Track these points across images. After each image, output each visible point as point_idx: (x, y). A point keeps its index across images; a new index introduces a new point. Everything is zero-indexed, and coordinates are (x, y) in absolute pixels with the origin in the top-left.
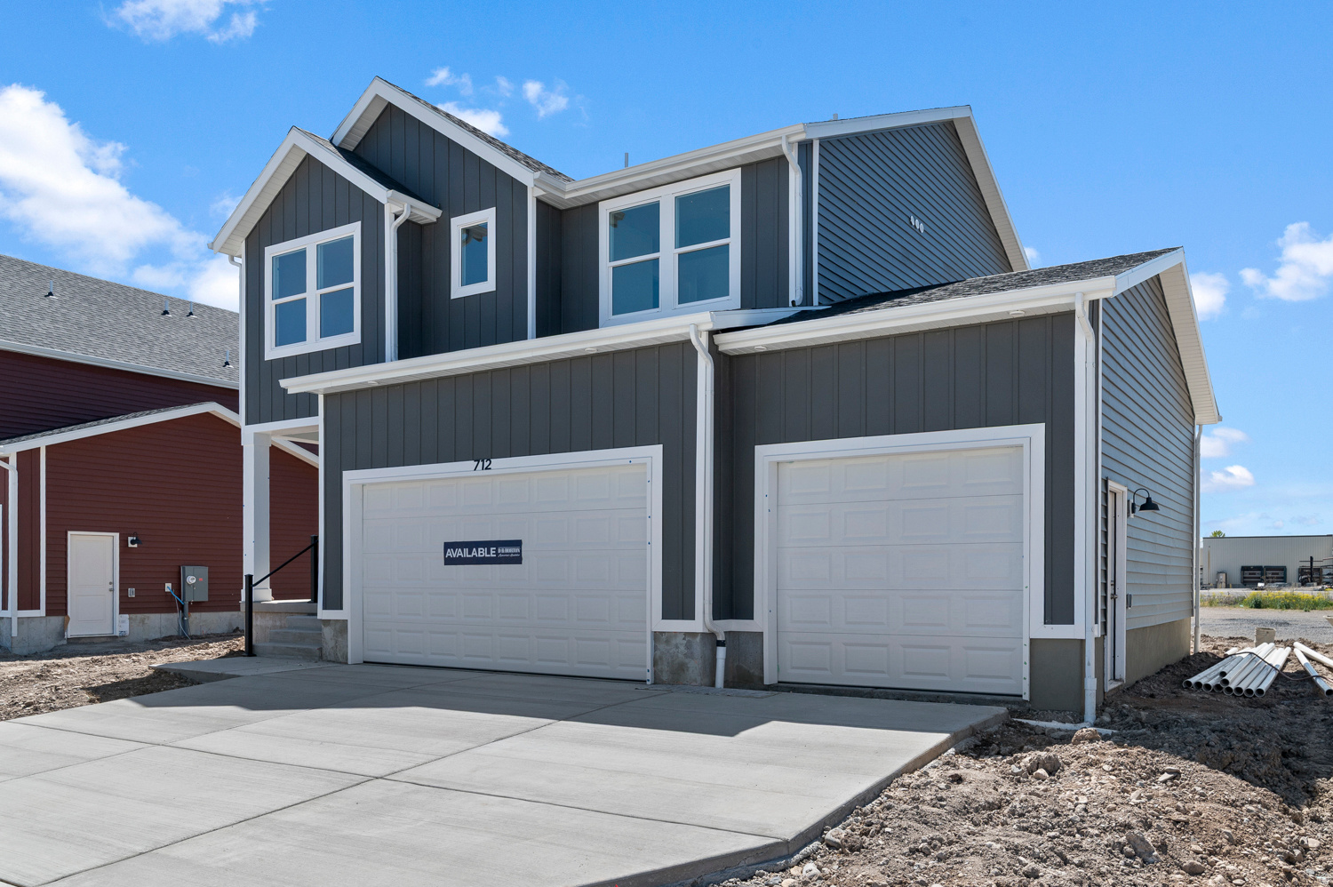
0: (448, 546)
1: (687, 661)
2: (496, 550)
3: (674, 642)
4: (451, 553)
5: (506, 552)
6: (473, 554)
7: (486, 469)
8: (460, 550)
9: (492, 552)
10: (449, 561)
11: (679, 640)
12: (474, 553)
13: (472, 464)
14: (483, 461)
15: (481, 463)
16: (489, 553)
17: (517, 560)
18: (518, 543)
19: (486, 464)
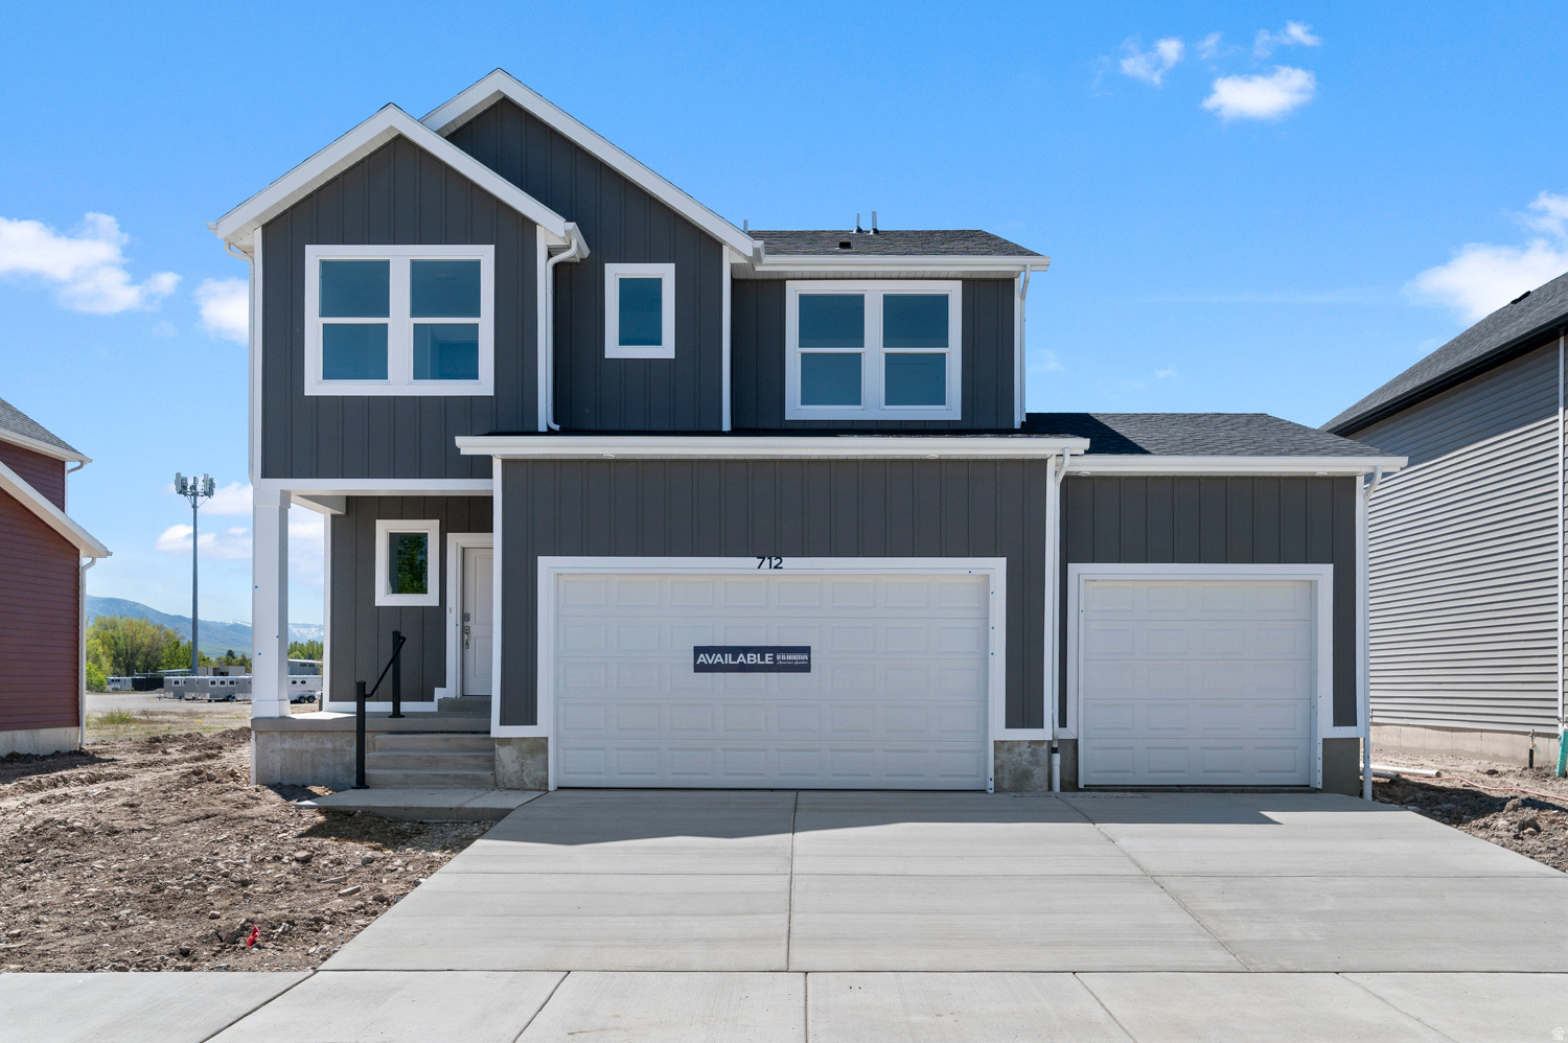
0: (698, 651)
1: (1032, 768)
2: (774, 657)
3: (1017, 750)
4: (702, 658)
5: (790, 659)
6: (739, 660)
7: (776, 567)
8: (719, 655)
9: (767, 659)
10: (699, 668)
11: (1024, 748)
12: (741, 658)
13: (756, 561)
14: (770, 558)
15: (767, 561)
16: (763, 659)
17: (805, 668)
18: (806, 650)
19: (775, 562)
